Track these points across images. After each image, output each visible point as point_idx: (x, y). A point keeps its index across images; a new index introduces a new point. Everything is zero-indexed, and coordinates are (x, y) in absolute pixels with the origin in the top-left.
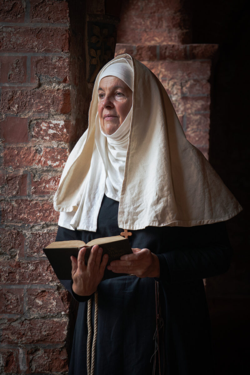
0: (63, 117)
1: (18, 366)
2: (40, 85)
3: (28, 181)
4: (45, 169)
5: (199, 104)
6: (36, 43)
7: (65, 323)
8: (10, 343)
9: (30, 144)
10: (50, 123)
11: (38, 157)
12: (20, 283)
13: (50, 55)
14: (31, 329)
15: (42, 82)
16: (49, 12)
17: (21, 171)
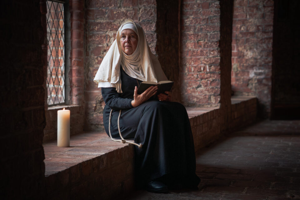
0: (219, 2)
1: (207, 70)
3: (209, 19)
4: (214, 16)
7: (219, 58)
8: (205, 64)
9: (209, 9)
10: (215, 3)
11: (212, 13)
12: (207, 48)
14: (210, 60)
17: (207, 17)
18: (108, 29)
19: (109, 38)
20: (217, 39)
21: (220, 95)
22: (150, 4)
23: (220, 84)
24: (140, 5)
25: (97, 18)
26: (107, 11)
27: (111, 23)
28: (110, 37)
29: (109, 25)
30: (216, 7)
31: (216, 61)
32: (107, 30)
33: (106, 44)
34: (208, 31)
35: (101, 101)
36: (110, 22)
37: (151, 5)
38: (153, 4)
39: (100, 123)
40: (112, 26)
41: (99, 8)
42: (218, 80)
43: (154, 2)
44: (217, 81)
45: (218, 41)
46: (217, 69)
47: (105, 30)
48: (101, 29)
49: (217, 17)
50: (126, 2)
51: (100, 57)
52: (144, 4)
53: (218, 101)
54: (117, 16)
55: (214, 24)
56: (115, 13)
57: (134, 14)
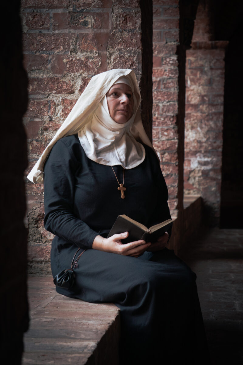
0: (176, 56)
2: (167, 43)
3: (161, 83)
4: (168, 78)
5: (219, 72)
6: (165, 25)
7: (176, 142)
9: (162, 68)
10: (171, 58)
11: (165, 73)
12: (158, 126)
13: (171, 30)
14: (162, 145)
15: (167, 41)
16: (171, 13)
17: (158, 79)
18: (51, 89)
19: (54, 107)
20: (173, 113)
21: (177, 197)
22: (129, 47)
23: (177, 181)
24: (112, 47)
25: (32, 70)
26: (50, 57)
27: (58, 79)
28: (55, 104)
29: (53, 83)
30: (172, 64)
31: (172, 146)
32: (50, 93)
33: (48, 117)
34: (159, 99)
35: (37, 218)
36: (56, 78)
37: (131, 48)
38: (134, 47)
39: (34, 259)
40: (60, 85)
41: (36, 53)
42: (174, 174)
43: (137, 44)
44: (173, 176)
45: (175, 115)
46: (173, 158)
47: (46, 93)
48: (39, 89)
49: (173, 79)
50: (86, 42)
51: (37, 141)
52: (118, 46)
53: (175, 207)
54: (68, 66)
55: (169, 90)
56: (65, 61)
57: (100, 63)
